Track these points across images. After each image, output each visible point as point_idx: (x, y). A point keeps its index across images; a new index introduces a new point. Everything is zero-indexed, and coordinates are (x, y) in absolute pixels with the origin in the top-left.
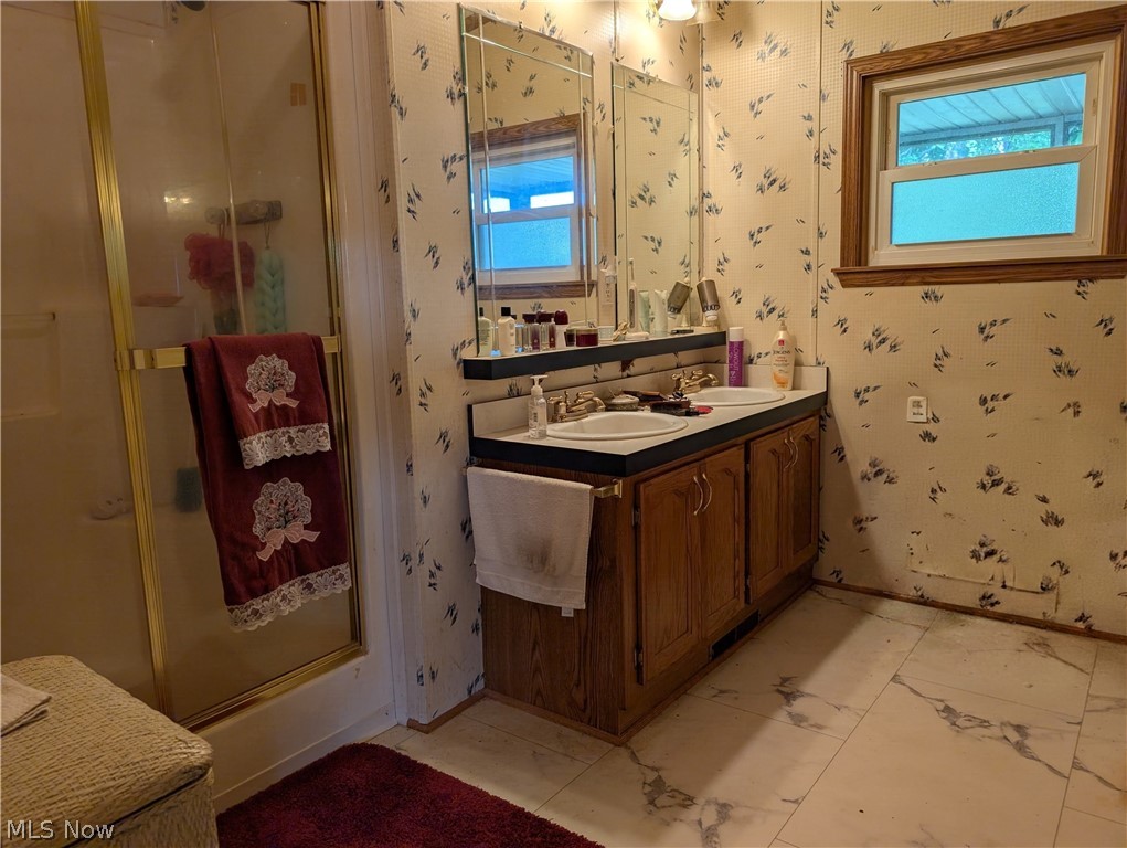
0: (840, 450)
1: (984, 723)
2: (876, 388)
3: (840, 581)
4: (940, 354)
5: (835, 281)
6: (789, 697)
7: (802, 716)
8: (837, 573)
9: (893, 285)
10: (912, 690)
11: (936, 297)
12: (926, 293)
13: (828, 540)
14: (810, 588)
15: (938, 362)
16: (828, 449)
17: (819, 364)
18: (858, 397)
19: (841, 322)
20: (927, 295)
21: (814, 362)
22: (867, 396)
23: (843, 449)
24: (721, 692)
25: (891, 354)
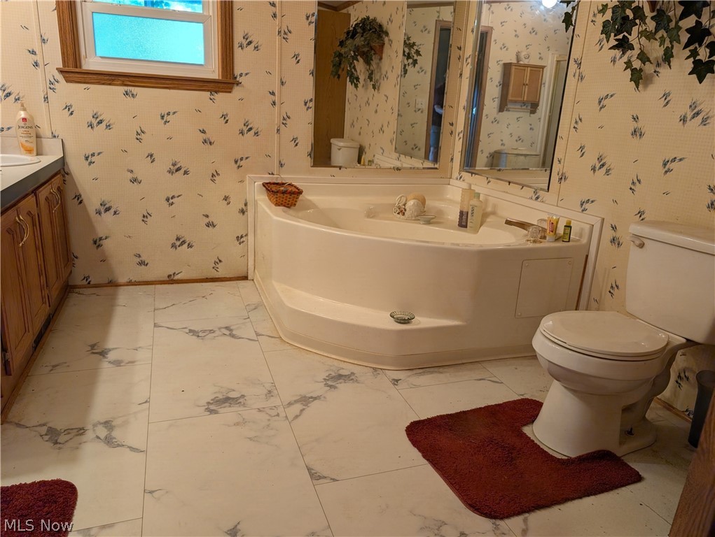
0: (78, 197)
1: (212, 331)
2: (99, 154)
3: (89, 283)
4: (139, 131)
5: (59, 77)
6: (103, 354)
7: (118, 361)
8: (86, 278)
9: (103, 84)
10: (168, 328)
11: (132, 95)
12: (126, 92)
13: (77, 258)
14: (70, 292)
15: (138, 137)
16: (70, 195)
17: (55, 137)
18: (87, 160)
19: (68, 107)
20: (127, 93)
21: (50, 136)
22: (93, 159)
23: (80, 195)
24: (54, 366)
25: (107, 130)
